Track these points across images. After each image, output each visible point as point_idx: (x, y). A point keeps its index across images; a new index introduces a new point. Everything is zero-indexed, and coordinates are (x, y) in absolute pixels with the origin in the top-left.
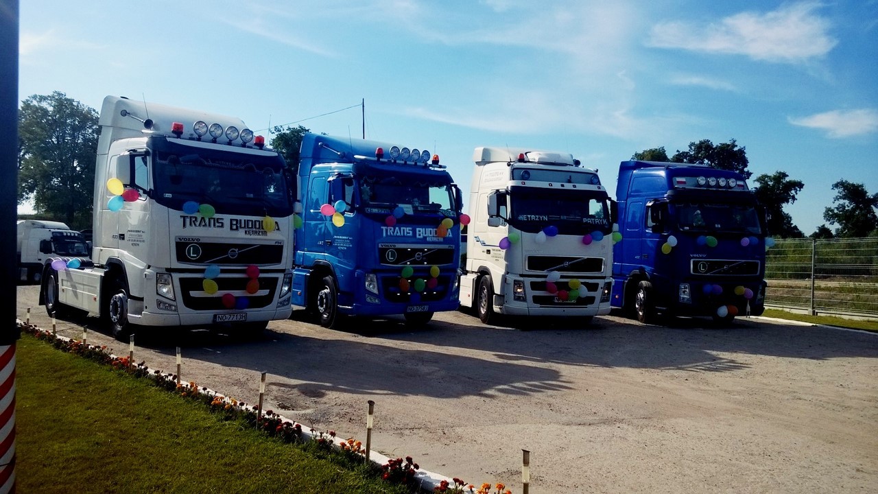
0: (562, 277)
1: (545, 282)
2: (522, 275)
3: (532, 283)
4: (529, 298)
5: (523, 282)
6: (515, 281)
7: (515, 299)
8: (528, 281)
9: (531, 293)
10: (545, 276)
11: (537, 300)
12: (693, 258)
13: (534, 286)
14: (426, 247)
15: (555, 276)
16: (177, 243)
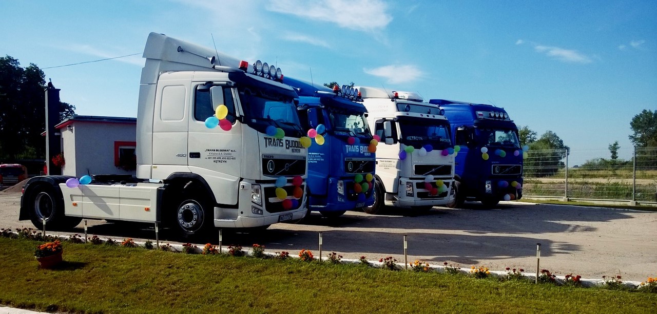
0: (435, 179)
1: (424, 183)
2: (411, 179)
3: (417, 184)
4: (416, 195)
5: (412, 183)
6: (407, 182)
7: (407, 196)
8: (415, 182)
9: (417, 190)
10: (424, 179)
11: (419, 195)
12: (493, 164)
13: (419, 186)
14: (362, 159)
15: (430, 178)
16: (263, 159)
